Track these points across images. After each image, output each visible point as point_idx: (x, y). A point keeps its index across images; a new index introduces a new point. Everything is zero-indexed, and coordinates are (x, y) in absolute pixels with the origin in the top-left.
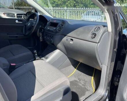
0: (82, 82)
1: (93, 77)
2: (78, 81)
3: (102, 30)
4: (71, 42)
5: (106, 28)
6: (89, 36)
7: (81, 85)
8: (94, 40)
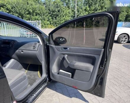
0: (33, 76)
1: (39, 72)
2: (30, 76)
3: (38, 44)
4: (22, 53)
5: (39, 43)
6: (32, 48)
7: (32, 78)
8: (35, 50)
